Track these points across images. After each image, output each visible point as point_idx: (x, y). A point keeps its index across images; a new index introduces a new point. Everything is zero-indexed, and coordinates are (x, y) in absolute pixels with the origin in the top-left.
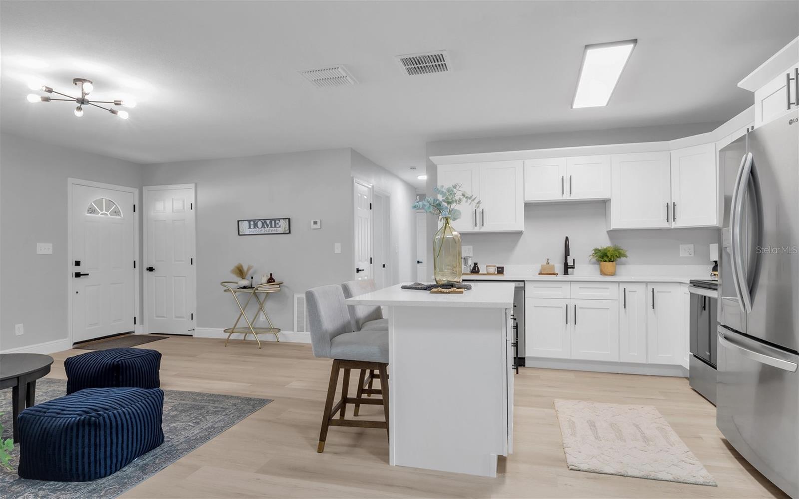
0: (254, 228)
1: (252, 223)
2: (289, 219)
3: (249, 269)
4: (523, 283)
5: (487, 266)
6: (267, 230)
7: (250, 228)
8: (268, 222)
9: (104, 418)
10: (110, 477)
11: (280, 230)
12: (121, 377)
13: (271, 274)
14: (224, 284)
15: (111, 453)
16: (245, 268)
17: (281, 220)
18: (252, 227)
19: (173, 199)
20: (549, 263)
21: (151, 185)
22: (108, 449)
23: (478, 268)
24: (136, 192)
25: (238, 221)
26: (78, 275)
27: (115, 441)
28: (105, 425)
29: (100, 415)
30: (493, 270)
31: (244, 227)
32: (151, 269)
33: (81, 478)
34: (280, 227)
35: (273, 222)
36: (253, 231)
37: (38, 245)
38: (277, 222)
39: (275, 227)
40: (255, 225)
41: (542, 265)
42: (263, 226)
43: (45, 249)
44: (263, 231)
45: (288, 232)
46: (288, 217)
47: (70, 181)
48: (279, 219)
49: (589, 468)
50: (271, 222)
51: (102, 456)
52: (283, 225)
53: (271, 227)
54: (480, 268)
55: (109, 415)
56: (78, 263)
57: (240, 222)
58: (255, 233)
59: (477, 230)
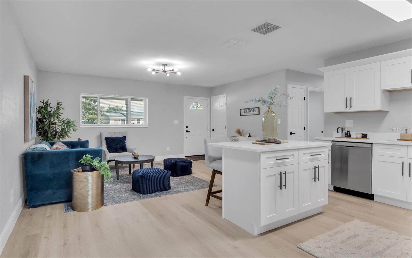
0: (246, 112)
1: (245, 110)
2: (259, 108)
3: (243, 131)
4: (371, 145)
5: (356, 133)
6: (251, 113)
7: (244, 112)
8: (251, 109)
9: (146, 176)
10: (147, 195)
11: (255, 113)
12: (175, 167)
13: (250, 134)
14: (232, 137)
15: (148, 188)
16: (241, 131)
17: (256, 108)
18: (245, 112)
19: (220, 101)
20: (407, 133)
21: (214, 96)
22: (147, 186)
23: (350, 134)
24: (209, 99)
25: (240, 110)
26: (187, 131)
27: (149, 184)
28: (146, 178)
29: (145, 174)
30: (360, 136)
31: (242, 111)
32: (213, 130)
33: (140, 193)
34: (255, 112)
35: (253, 109)
36: (246, 114)
37: (174, 120)
38: (254, 109)
39: (254, 112)
40: (246, 111)
41: (401, 134)
42: (249, 112)
43: (176, 122)
44: (249, 114)
45: (258, 114)
46: (259, 107)
47: (185, 97)
48: (255, 108)
49: (306, 250)
50: (252, 109)
51: (146, 187)
52: (257, 110)
53: (252, 112)
54: (351, 134)
55: (149, 175)
56: (187, 127)
57: (241, 110)
58: (246, 115)
59: (348, 110)
